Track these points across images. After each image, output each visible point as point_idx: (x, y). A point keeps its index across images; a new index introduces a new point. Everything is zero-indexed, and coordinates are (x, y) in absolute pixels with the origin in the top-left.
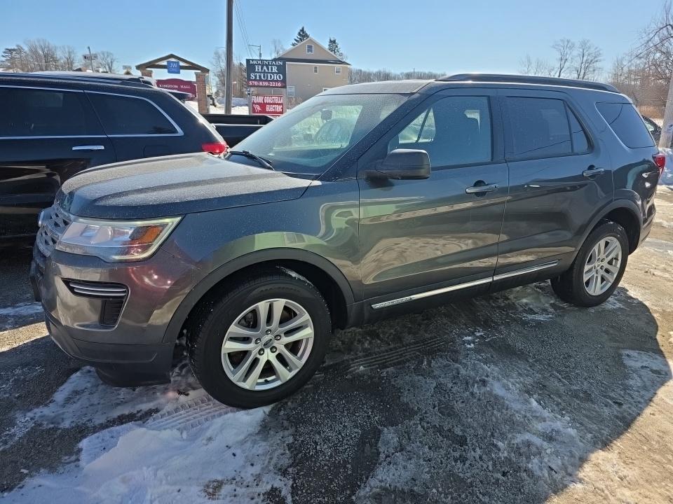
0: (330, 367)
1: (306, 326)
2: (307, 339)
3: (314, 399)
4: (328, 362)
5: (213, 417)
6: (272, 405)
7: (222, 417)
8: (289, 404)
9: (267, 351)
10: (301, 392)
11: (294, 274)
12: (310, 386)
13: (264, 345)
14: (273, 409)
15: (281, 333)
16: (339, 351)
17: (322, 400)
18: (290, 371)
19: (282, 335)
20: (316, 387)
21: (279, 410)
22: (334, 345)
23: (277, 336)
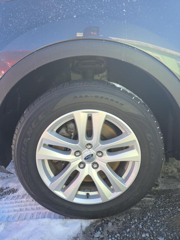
0: (163, 192)
1: (132, 148)
2: (134, 162)
3: (137, 227)
4: (161, 187)
5: (32, 217)
6: (92, 221)
7: (39, 220)
8: (110, 224)
9: (88, 166)
10: (126, 213)
11: (118, 86)
12: (137, 209)
13: (85, 159)
14: (91, 225)
15: (104, 149)
16: (174, 177)
17: (145, 232)
18: (113, 191)
19: (105, 152)
20: (144, 213)
21: (97, 230)
22: (170, 171)
23: (99, 152)
